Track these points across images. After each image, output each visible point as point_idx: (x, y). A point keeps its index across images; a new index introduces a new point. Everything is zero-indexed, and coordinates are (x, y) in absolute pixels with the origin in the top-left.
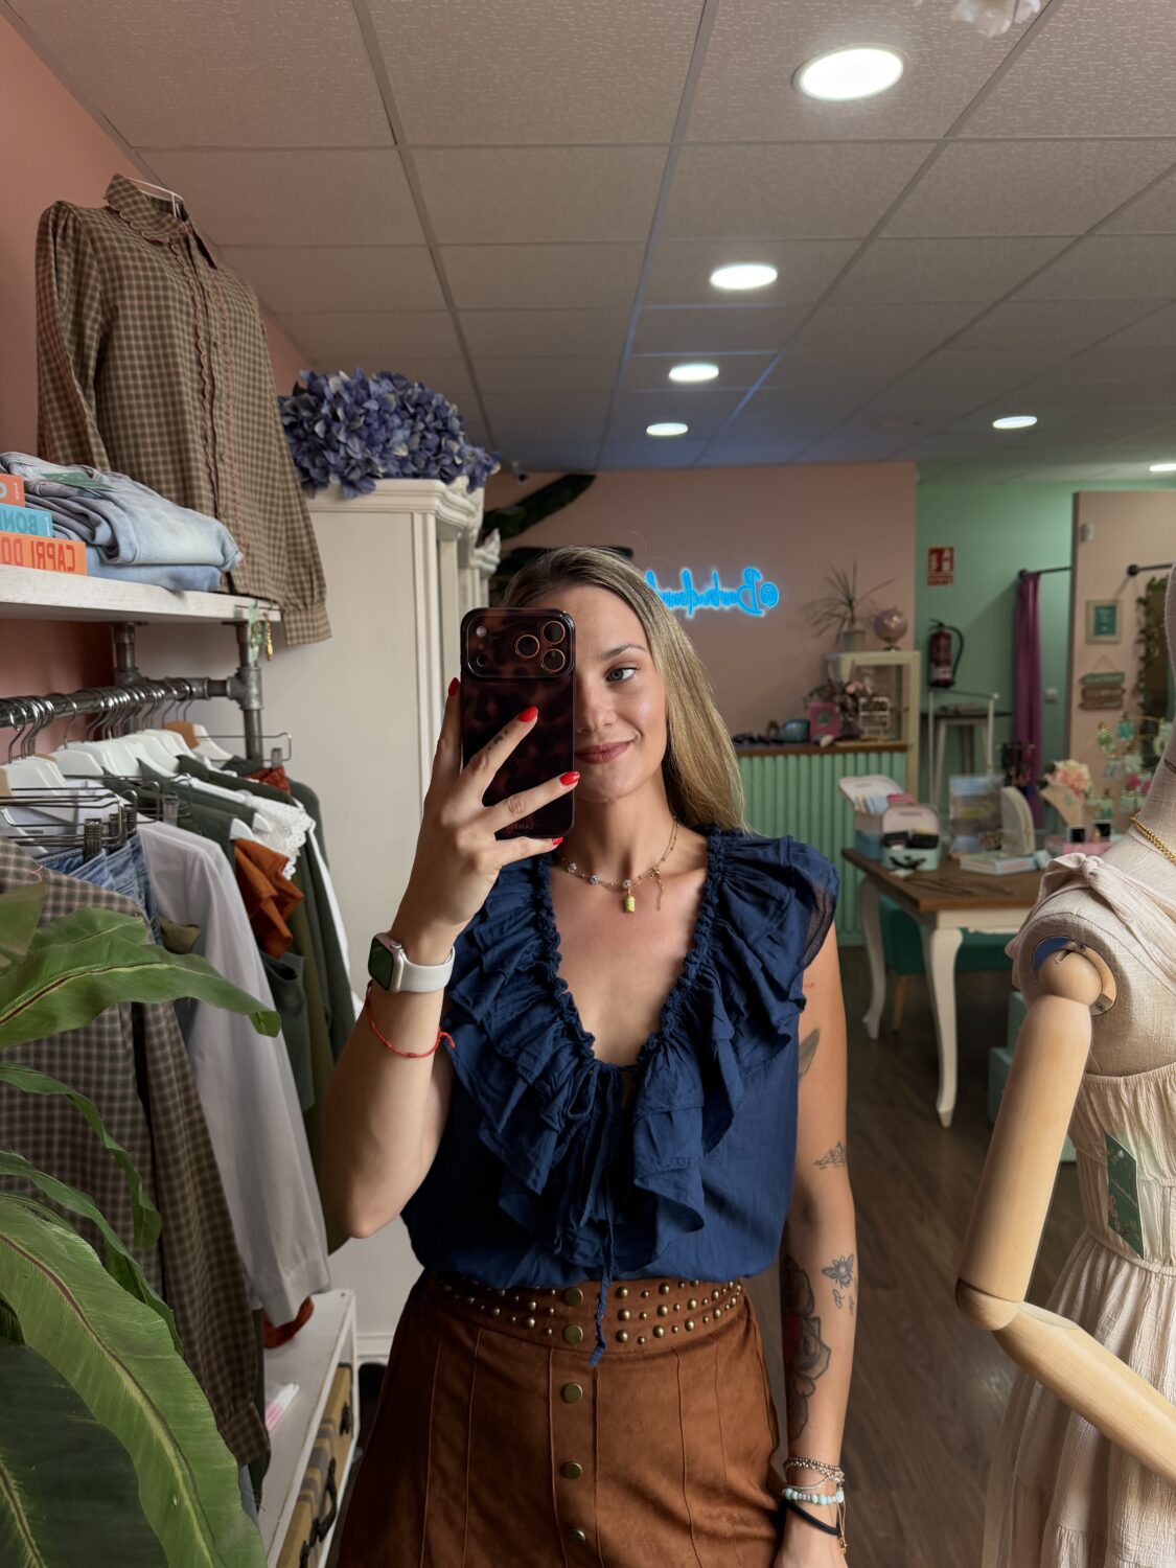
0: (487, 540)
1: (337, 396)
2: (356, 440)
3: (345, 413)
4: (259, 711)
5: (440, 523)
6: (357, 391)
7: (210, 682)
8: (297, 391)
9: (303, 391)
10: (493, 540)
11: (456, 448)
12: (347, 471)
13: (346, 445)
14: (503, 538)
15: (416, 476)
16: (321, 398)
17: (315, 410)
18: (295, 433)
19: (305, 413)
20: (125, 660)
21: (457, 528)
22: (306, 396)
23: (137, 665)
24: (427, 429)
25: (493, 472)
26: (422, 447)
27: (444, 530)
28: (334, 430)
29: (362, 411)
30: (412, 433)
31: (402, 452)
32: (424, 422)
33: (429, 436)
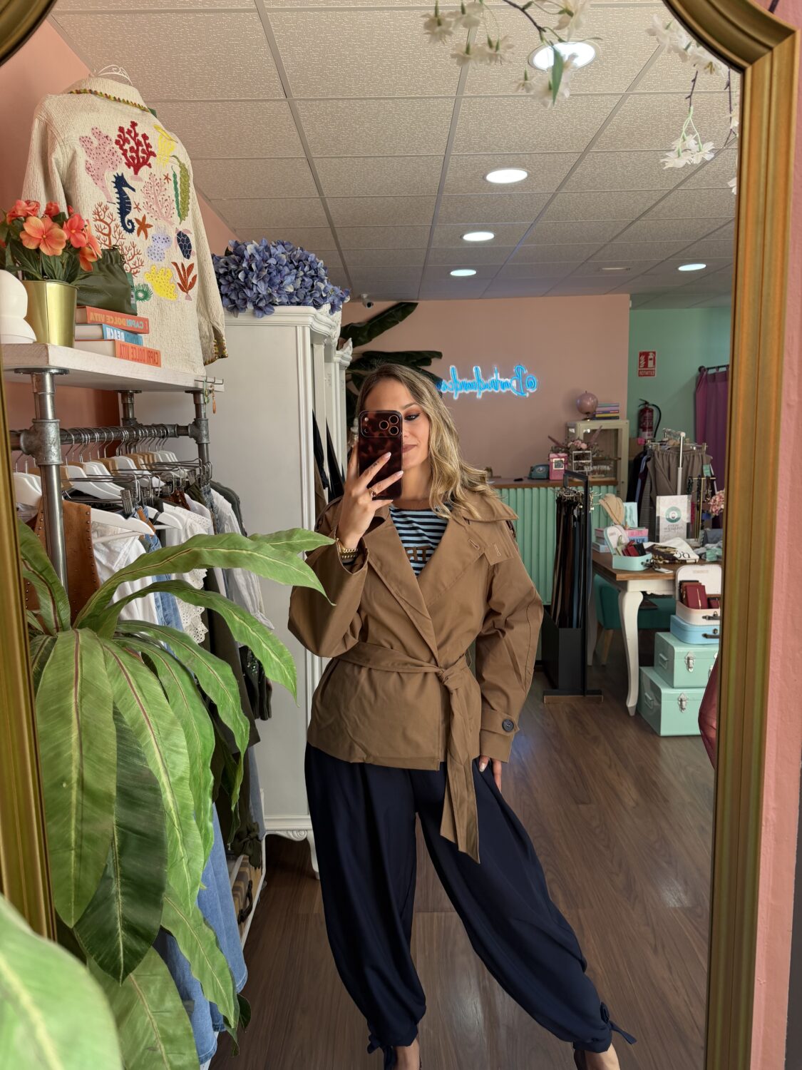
0: (345, 345)
1: (252, 256)
2: (262, 283)
3: (257, 266)
4: (207, 444)
5: (313, 333)
6: (264, 253)
7: (178, 426)
8: (228, 253)
9: (231, 254)
10: (348, 345)
11: (322, 286)
12: (257, 301)
13: (257, 285)
14: (354, 346)
15: (298, 304)
16: (242, 257)
17: (238, 264)
18: (227, 278)
19: (233, 267)
20: (129, 414)
21: (325, 337)
22: (233, 256)
23: (135, 417)
24: (305, 275)
25: (346, 302)
26: (303, 287)
27: (316, 337)
28: (250, 276)
29: (267, 265)
30: (296, 278)
31: (290, 289)
32: (303, 271)
33: (306, 279)
